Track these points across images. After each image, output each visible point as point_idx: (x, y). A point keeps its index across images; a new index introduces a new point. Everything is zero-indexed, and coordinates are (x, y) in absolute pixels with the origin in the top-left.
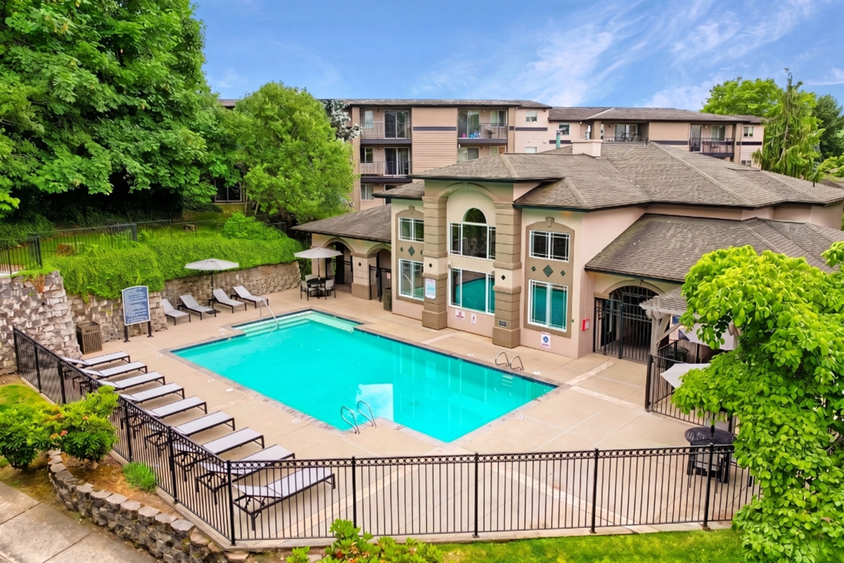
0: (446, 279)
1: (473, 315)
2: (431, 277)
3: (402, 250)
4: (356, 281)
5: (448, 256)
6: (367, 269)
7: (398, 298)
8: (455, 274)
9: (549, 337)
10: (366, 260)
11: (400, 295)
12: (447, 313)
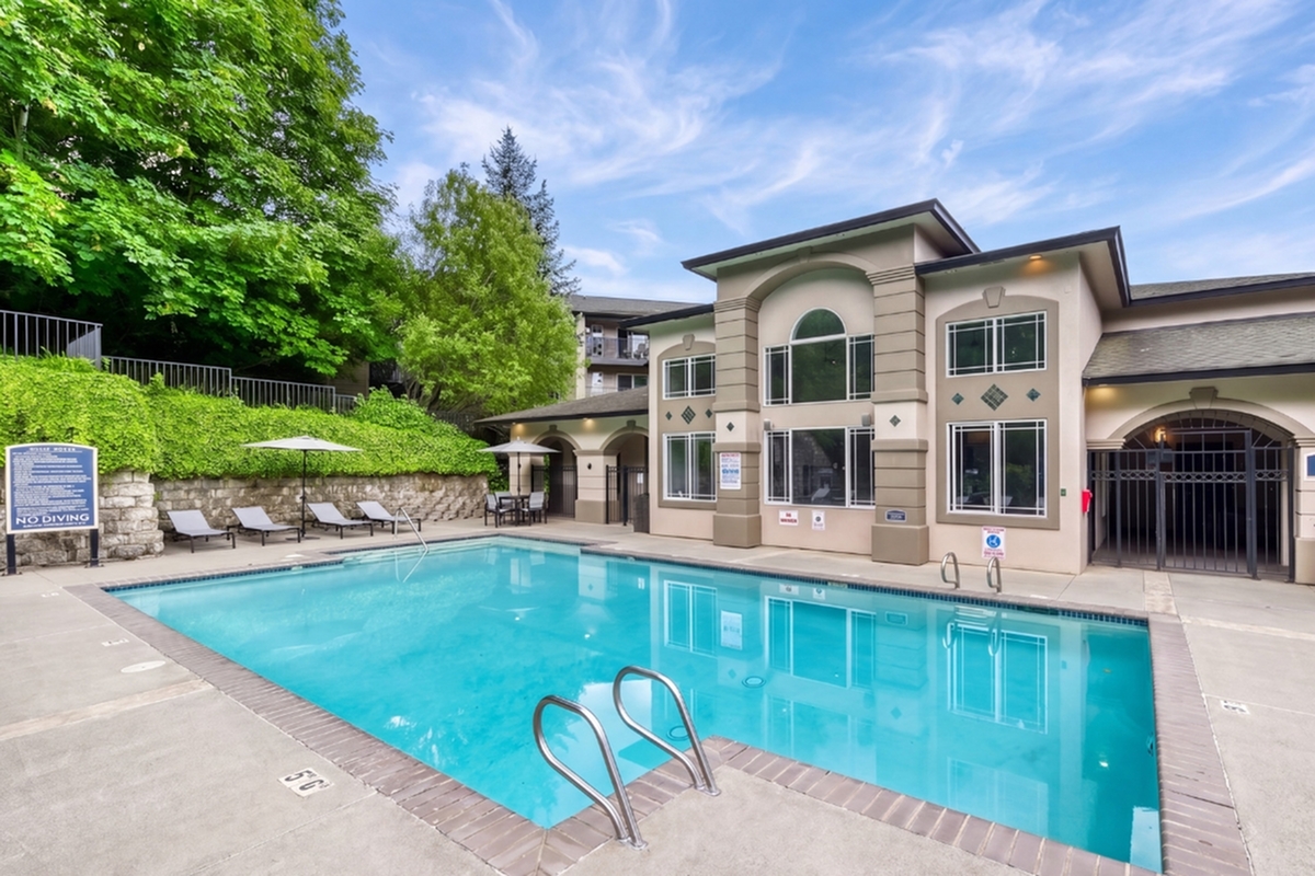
0: (758, 453)
1: (815, 514)
2: (731, 449)
3: (669, 416)
4: (583, 495)
5: (762, 409)
6: (602, 472)
7: (662, 504)
8: (778, 440)
9: (1001, 535)
10: (602, 458)
11: (666, 498)
12: (760, 518)
